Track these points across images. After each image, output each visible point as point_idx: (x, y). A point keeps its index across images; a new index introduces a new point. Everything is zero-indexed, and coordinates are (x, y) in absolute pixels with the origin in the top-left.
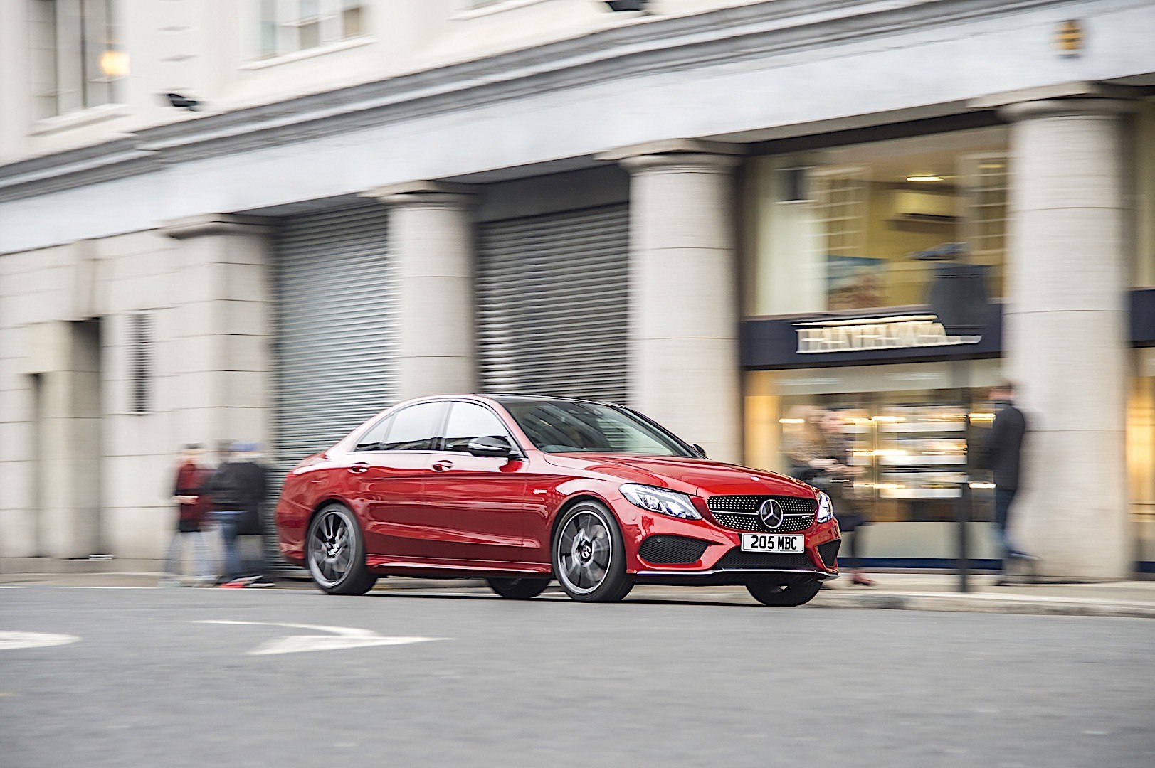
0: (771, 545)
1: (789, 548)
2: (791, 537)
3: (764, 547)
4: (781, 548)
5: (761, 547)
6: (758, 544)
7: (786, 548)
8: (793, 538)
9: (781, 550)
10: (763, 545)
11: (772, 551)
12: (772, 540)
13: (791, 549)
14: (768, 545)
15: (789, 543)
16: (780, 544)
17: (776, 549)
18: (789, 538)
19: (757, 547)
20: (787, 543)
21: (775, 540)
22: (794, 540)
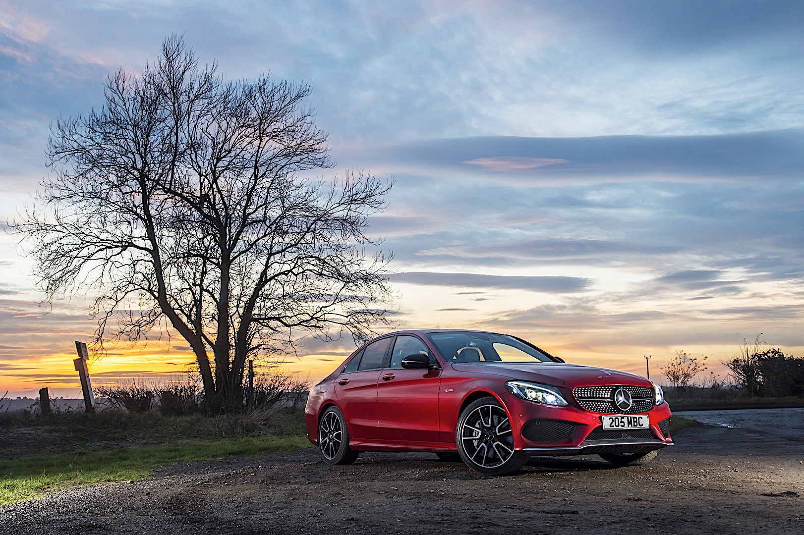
0: (622, 424)
1: (637, 426)
2: (637, 417)
3: (618, 426)
4: (630, 426)
5: (616, 426)
6: (613, 424)
7: (634, 426)
8: (639, 418)
9: (630, 427)
10: (617, 425)
11: (624, 428)
12: (623, 420)
13: (638, 426)
14: (620, 424)
15: (636, 422)
16: (629, 423)
17: (626, 427)
18: (636, 418)
19: (613, 426)
20: (634, 422)
21: (625, 420)
22: (640, 419)
